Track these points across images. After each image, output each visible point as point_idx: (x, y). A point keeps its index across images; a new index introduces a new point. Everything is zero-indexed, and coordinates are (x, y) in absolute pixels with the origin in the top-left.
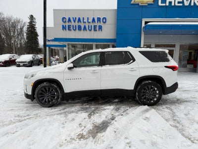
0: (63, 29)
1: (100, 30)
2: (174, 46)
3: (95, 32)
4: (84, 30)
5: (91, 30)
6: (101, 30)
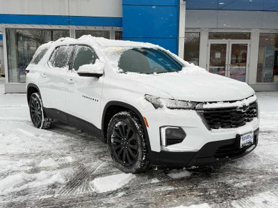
2: (247, 37)
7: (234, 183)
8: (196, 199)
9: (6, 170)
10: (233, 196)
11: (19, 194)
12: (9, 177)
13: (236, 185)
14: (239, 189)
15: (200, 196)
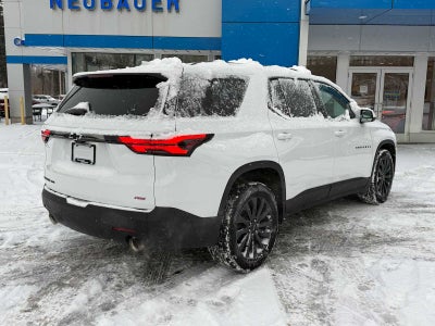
0: (52, 7)
1: (174, 8)
2: (409, 62)
3: (158, 16)
4: (120, 8)
5: (142, 9)
6: (177, 10)
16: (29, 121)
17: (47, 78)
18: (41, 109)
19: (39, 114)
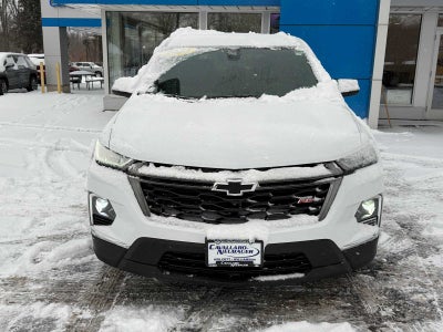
7: (412, 293)
8: (336, 312)
9: (72, 230)
10: (403, 316)
11: (77, 269)
12: (73, 240)
13: (416, 297)
14: (418, 304)
15: (344, 308)
16: (66, 89)
17: (92, 45)
18: (80, 76)
19: (78, 82)
